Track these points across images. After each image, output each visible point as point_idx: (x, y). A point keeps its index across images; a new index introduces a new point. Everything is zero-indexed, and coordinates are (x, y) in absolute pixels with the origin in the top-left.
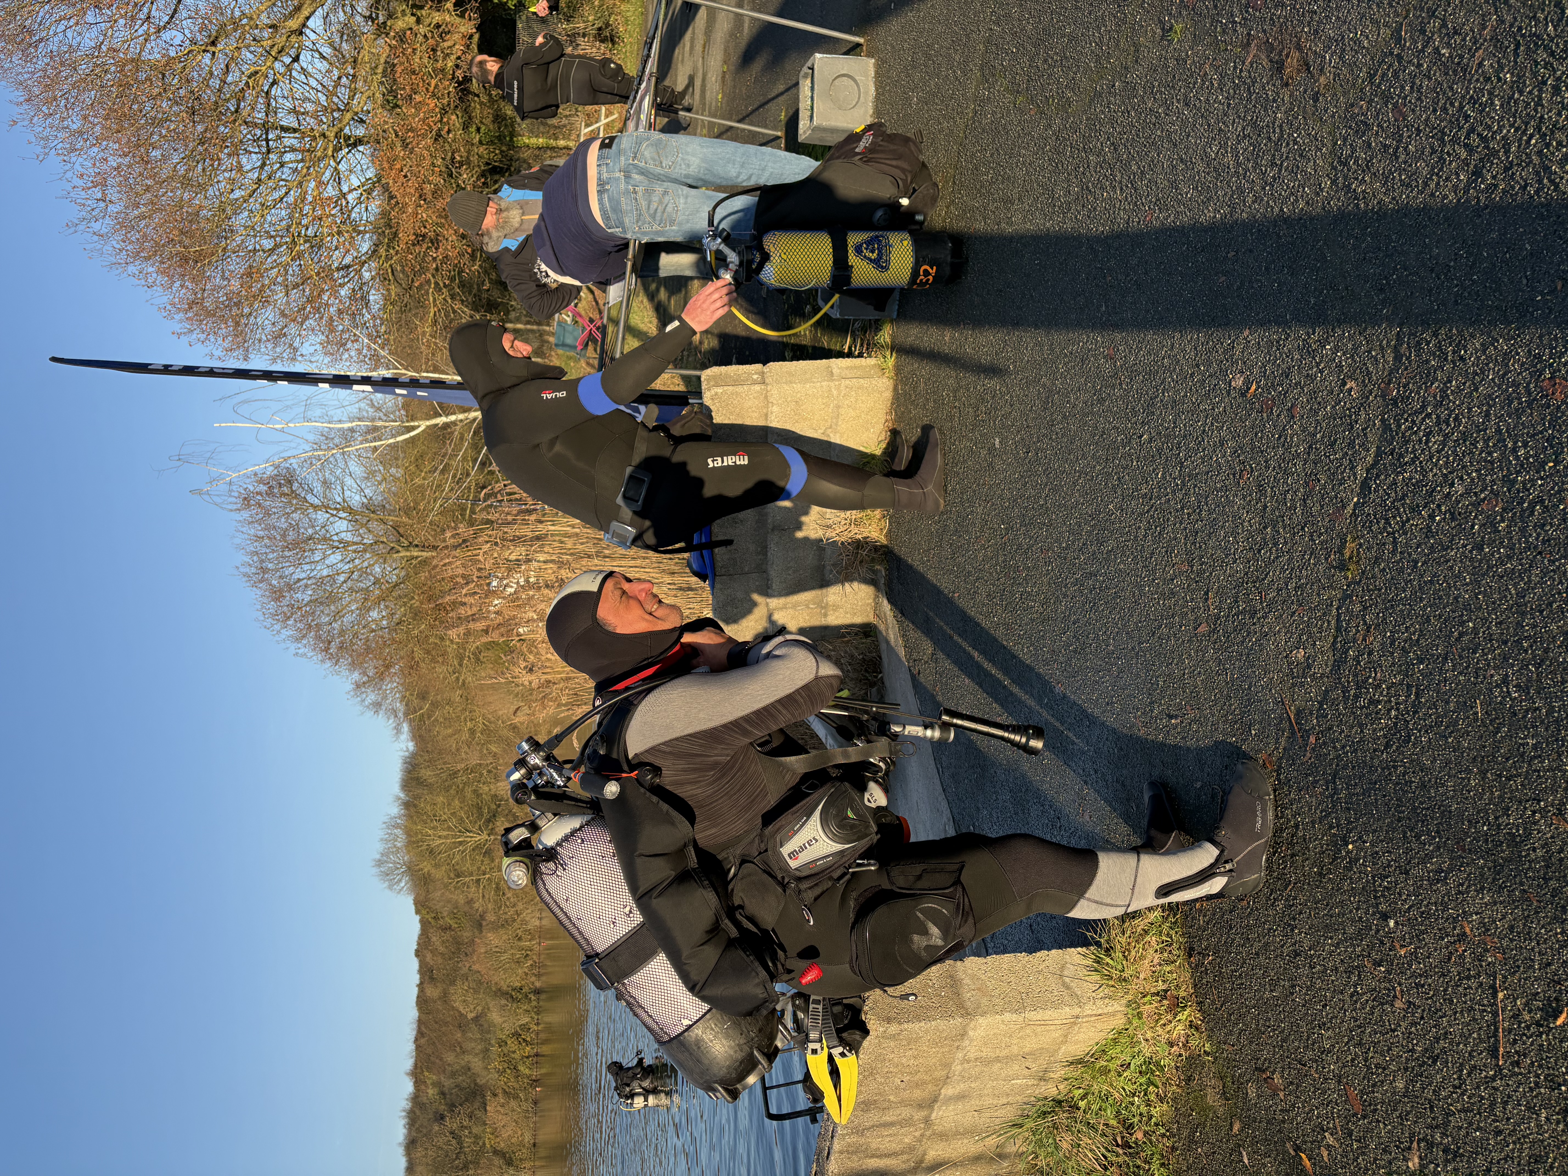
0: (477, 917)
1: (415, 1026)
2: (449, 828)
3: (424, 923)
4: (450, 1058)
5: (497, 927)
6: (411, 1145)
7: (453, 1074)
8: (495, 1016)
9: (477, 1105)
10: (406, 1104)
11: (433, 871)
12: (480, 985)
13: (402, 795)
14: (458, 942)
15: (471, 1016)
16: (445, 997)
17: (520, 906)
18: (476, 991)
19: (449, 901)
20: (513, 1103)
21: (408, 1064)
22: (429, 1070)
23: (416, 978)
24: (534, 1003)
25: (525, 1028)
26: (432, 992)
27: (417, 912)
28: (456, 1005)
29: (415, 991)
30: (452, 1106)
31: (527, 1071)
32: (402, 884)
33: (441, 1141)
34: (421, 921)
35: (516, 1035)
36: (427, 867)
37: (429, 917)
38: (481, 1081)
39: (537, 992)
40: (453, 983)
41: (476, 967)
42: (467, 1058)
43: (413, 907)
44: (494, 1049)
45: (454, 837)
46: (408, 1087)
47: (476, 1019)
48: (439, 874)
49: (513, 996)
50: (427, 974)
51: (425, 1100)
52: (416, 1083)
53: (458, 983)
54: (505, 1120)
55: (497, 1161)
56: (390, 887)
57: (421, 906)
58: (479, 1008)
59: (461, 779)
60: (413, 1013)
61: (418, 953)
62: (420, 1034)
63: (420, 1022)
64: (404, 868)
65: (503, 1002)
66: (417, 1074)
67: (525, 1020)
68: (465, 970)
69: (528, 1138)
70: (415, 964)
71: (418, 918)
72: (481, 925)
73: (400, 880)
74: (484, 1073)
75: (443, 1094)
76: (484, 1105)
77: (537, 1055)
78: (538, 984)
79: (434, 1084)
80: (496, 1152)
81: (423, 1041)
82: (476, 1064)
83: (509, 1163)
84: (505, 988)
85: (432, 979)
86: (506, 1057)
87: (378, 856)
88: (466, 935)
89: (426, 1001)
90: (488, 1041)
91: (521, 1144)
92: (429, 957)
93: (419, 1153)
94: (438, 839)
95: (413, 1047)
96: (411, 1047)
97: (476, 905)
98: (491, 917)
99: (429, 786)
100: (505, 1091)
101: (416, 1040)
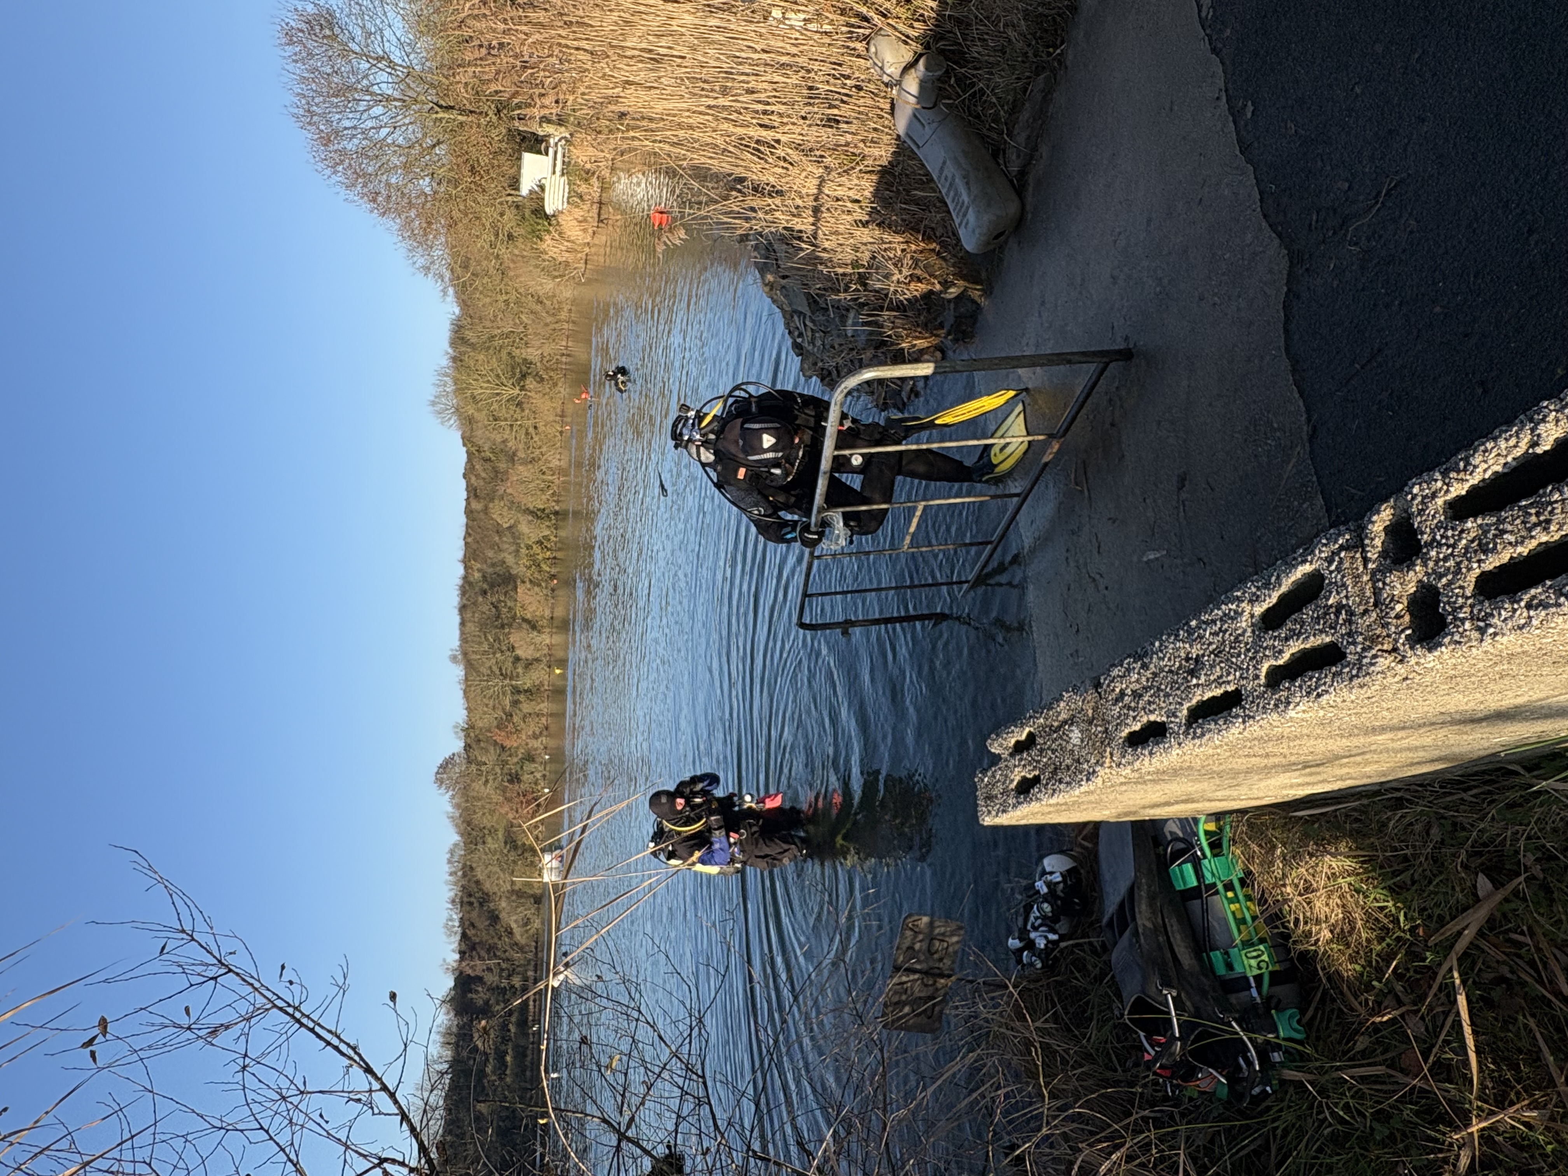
0: (511, 453)
1: (464, 529)
2: (488, 382)
3: (470, 454)
4: (490, 554)
5: (525, 463)
6: (463, 609)
7: (493, 565)
8: (524, 528)
9: (510, 587)
10: (460, 582)
11: (476, 414)
12: (513, 505)
13: (450, 351)
14: (496, 471)
15: (505, 526)
16: (486, 510)
17: (544, 449)
18: (510, 509)
19: (488, 439)
20: (536, 589)
21: (460, 554)
22: (475, 560)
23: (464, 495)
24: (554, 522)
25: (546, 538)
26: (476, 506)
27: (464, 445)
28: (494, 516)
29: (464, 503)
30: (492, 586)
31: (548, 569)
32: (452, 422)
33: (485, 608)
34: (467, 452)
35: (539, 543)
36: (471, 410)
37: (473, 449)
38: (514, 572)
39: (556, 513)
40: (492, 500)
41: (509, 491)
42: (503, 555)
43: (461, 441)
44: (524, 551)
45: (492, 389)
46: (460, 570)
47: (510, 527)
48: (481, 416)
49: (538, 515)
50: (473, 493)
51: (472, 579)
52: (465, 568)
53: (496, 502)
54: (531, 599)
55: (525, 625)
56: (442, 423)
57: (467, 440)
58: (512, 521)
59: (497, 343)
60: (463, 520)
61: (465, 476)
62: (468, 534)
63: (467, 526)
64: (453, 410)
65: (530, 518)
66: (466, 562)
67: (547, 533)
68: (501, 492)
69: (547, 613)
70: (463, 483)
71: (465, 449)
72: (513, 460)
73: (450, 419)
74: (515, 566)
75: (484, 577)
76: (516, 588)
77: (555, 558)
78: (557, 508)
79: (479, 570)
80: (524, 620)
81: (469, 540)
82: (510, 560)
83: (534, 627)
84: (531, 508)
85: (476, 496)
86: (531, 557)
87: (432, 398)
88: (502, 466)
89: (472, 512)
90: (518, 545)
91: (543, 617)
92: (473, 479)
93: (469, 615)
94: (482, 388)
95: (463, 543)
96: (462, 543)
97: (510, 444)
98: (522, 455)
99: (473, 346)
100: (531, 581)
101: (465, 538)
